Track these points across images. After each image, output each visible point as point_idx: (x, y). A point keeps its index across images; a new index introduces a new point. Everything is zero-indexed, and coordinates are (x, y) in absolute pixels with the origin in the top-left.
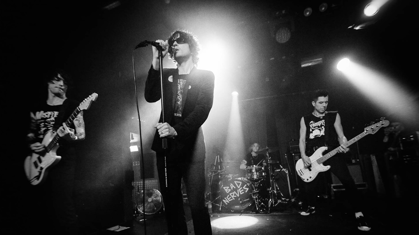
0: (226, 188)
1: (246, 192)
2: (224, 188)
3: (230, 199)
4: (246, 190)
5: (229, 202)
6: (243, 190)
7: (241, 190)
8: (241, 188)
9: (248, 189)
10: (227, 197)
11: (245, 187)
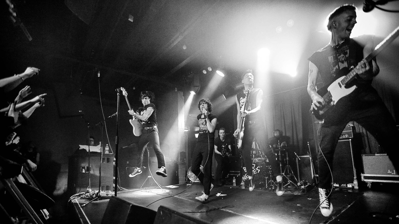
0: (245, 169)
1: (258, 172)
2: (243, 168)
3: (247, 177)
4: (258, 171)
5: (246, 179)
6: (256, 171)
7: (255, 171)
8: (255, 169)
9: (259, 170)
10: (245, 175)
11: (258, 169)
